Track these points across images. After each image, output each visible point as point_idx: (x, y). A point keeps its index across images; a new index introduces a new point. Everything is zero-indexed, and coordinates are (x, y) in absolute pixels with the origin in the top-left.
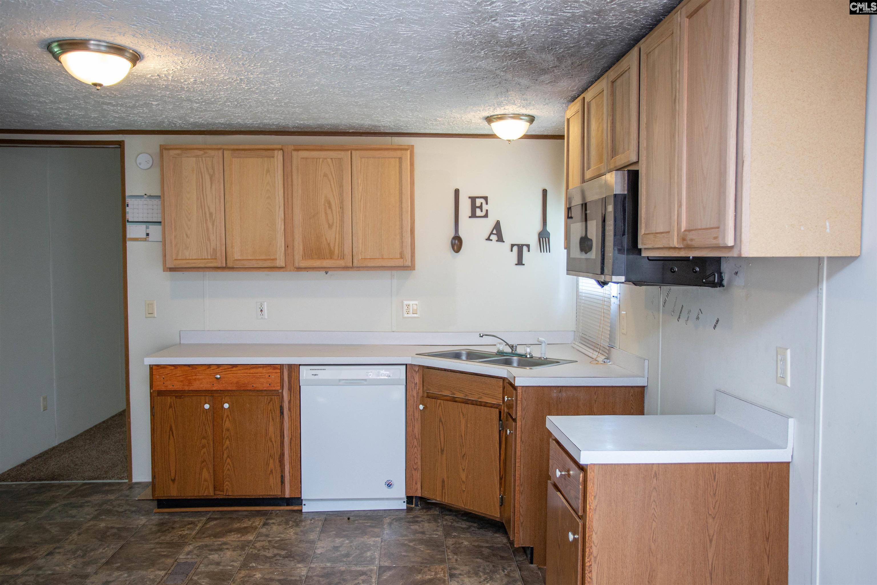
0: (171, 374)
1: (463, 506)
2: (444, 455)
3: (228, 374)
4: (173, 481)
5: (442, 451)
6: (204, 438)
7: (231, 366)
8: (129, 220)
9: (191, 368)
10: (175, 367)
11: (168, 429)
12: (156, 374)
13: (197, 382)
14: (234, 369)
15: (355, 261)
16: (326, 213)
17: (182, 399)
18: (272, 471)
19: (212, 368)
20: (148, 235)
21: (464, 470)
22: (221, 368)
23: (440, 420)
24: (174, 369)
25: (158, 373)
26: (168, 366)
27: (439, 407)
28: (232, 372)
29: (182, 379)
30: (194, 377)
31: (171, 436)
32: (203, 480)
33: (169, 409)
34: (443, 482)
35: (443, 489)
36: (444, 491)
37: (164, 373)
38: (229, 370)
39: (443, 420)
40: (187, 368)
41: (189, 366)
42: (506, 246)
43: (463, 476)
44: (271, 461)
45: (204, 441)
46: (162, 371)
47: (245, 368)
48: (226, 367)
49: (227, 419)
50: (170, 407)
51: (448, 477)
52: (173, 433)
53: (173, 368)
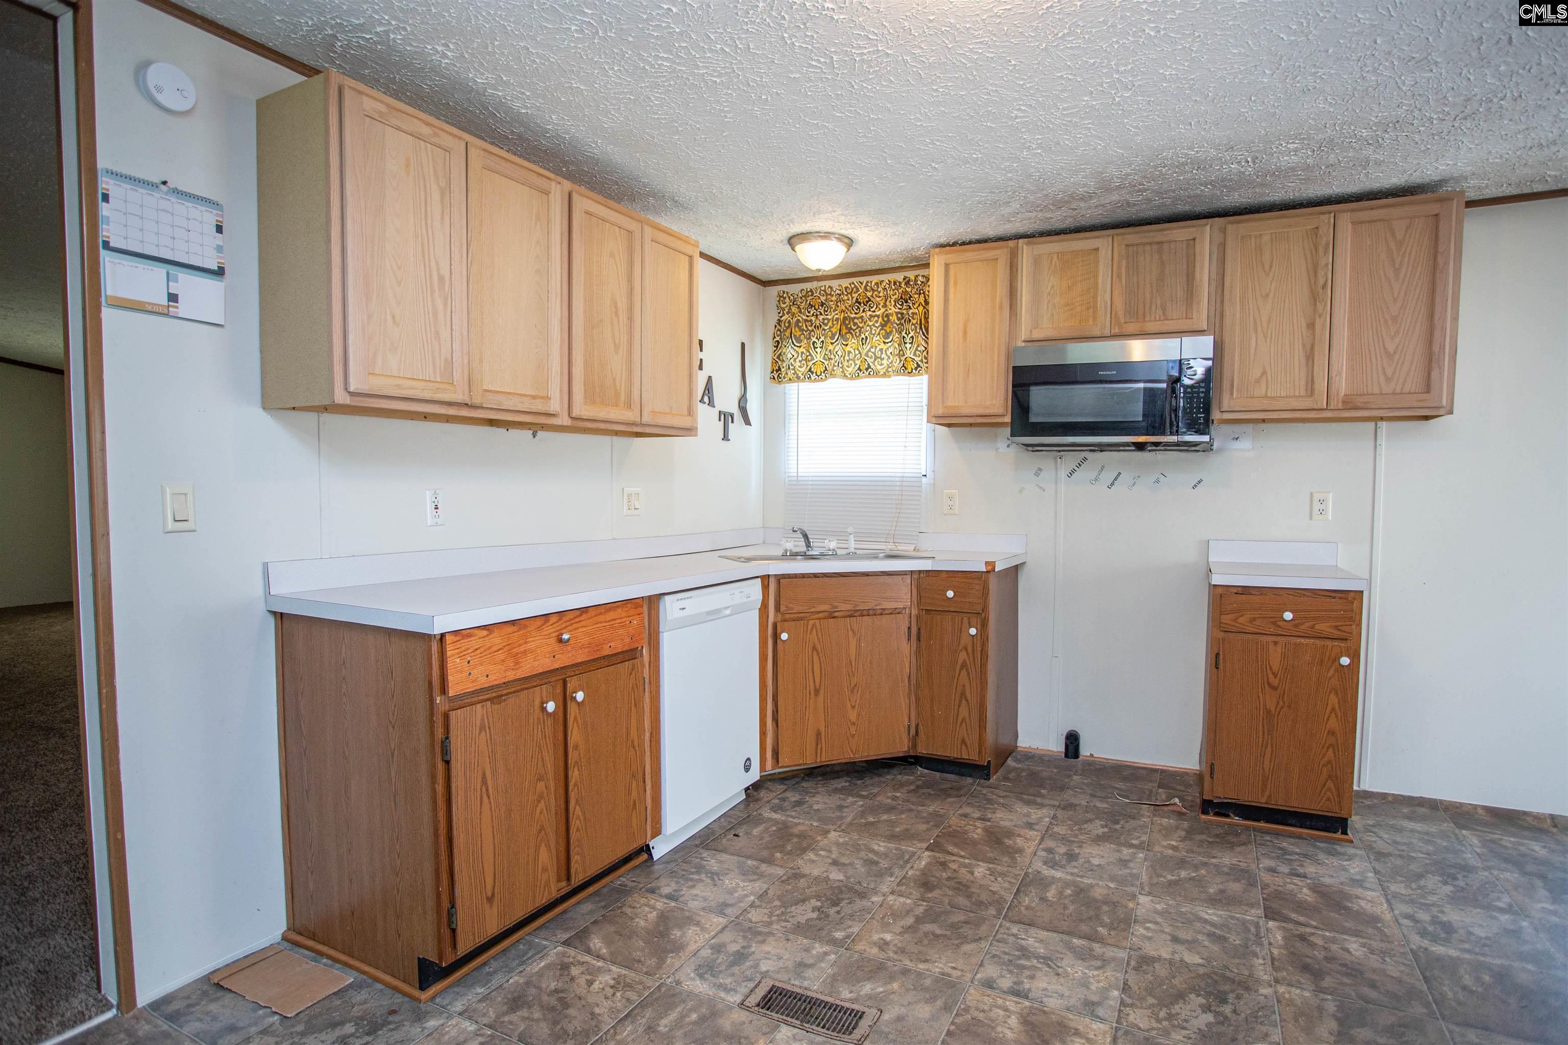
0: (482, 649)
1: (852, 756)
2: (821, 698)
3: (576, 629)
4: (490, 900)
5: (817, 691)
6: (541, 778)
7: (578, 613)
8: (112, 245)
9: (515, 628)
10: (488, 630)
11: (479, 780)
12: (453, 655)
13: (530, 657)
14: (584, 616)
15: (645, 413)
16: (612, 324)
17: (503, 704)
18: (635, 804)
19: (551, 622)
20: (173, 298)
21: (853, 707)
22: (565, 619)
23: (814, 648)
24: (487, 635)
25: (457, 651)
26: (476, 631)
27: (812, 630)
28: (582, 623)
29: (502, 657)
30: (522, 649)
31: (485, 796)
32: (540, 871)
33: (479, 734)
34: (818, 734)
35: (817, 744)
36: (819, 747)
37: (468, 649)
38: (577, 620)
39: (818, 647)
40: (511, 629)
41: (513, 622)
42: (714, 412)
43: (853, 716)
44: (634, 783)
45: (541, 785)
46: (464, 643)
47: (598, 612)
48: (571, 615)
49: (575, 725)
50: (482, 728)
51: (826, 727)
52: (487, 790)
53: (485, 633)
